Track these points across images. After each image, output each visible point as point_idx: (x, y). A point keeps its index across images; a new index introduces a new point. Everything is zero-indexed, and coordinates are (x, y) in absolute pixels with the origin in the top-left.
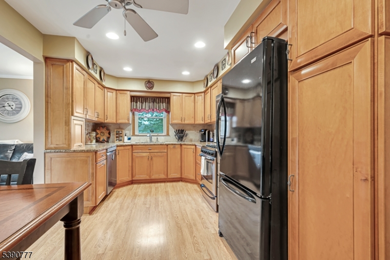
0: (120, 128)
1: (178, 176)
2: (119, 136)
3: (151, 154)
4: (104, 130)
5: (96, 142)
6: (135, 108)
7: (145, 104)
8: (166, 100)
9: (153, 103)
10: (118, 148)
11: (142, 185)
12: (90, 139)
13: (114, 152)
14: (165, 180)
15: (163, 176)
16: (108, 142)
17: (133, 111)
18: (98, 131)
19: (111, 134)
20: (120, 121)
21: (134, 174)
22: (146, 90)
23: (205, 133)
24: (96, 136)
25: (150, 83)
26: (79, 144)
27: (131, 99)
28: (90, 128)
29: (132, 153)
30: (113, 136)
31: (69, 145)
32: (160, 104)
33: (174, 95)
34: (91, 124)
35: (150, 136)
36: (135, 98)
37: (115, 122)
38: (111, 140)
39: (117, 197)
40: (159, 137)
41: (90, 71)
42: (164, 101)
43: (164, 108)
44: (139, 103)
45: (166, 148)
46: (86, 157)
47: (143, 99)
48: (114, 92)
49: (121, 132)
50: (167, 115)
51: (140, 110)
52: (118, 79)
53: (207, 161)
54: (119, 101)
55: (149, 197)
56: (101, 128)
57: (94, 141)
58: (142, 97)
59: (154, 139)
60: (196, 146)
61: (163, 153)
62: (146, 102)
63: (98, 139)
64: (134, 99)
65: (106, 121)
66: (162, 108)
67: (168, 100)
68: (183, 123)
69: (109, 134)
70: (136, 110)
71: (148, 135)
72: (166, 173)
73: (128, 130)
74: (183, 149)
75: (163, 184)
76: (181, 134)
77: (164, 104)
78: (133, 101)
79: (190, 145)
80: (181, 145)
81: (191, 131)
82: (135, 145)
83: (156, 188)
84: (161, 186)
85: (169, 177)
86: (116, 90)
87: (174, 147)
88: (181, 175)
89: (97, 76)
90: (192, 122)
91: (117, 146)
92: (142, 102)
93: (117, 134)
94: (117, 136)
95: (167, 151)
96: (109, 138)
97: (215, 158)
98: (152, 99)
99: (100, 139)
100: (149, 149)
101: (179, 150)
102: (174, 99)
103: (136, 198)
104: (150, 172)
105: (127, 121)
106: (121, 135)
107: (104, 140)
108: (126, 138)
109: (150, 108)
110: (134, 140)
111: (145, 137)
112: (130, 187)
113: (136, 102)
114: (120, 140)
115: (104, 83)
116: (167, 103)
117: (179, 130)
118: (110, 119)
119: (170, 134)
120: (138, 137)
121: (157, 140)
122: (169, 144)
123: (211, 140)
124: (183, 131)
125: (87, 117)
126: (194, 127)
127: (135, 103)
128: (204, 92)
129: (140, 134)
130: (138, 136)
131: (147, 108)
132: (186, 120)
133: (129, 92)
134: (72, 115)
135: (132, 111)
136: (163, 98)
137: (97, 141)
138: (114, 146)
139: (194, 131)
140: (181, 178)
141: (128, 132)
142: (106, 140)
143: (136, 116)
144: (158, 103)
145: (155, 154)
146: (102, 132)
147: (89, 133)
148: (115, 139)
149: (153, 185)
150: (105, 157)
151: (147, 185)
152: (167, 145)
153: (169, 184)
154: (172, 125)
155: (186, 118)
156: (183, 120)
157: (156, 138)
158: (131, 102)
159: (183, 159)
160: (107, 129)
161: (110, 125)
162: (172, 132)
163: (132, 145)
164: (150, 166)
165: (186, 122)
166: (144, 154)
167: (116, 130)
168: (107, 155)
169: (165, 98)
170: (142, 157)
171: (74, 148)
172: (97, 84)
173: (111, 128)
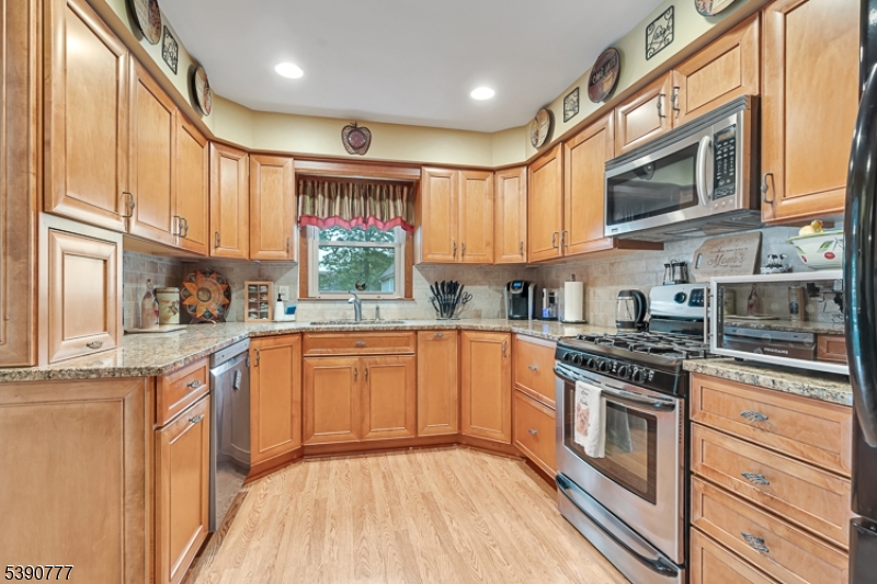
0: (261, 277)
1: (449, 429)
2: (259, 303)
3: (367, 359)
4: (209, 283)
5: (181, 323)
6: (308, 212)
7: (341, 203)
8: (405, 189)
9: (365, 199)
10: (257, 343)
11: (335, 464)
12: (157, 313)
13: (241, 359)
14: (407, 443)
15: (401, 432)
16: (221, 319)
17: (303, 222)
18: (187, 285)
19: (234, 296)
20: (260, 254)
21: (309, 427)
22: (343, 153)
23: (525, 294)
24: (181, 301)
25: (357, 132)
26: (90, 339)
27: (298, 185)
28: (163, 276)
29: (303, 357)
30: (239, 302)
31: (28, 347)
32: (385, 204)
33: (432, 175)
34: (166, 261)
35: (355, 301)
36: (310, 184)
37: (245, 255)
38: (232, 313)
39: (252, 531)
40: (381, 306)
41: (144, 43)
42: (398, 194)
43: (400, 214)
44: (320, 196)
45: (412, 342)
46: (106, 401)
47: (333, 186)
48: (244, 158)
49: (264, 289)
50: (407, 239)
51: (324, 221)
52: (256, 115)
53: (609, 404)
54: (260, 189)
55: (370, 531)
56: (200, 275)
57: (175, 318)
58: (331, 180)
59: (368, 310)
60: (513, 334)
61: (401, 358)
62: (342, 197)
63: (189, 311)
64: (306, 185)
65: (213, 253)
66: (392, 216)
67: (411, 190)
68: (460, 260)
69: (228, 294)
70: (312, 218)
71: (352, 299)
72: (411, 421)
73: (288, 283)
74: (466, 345)
75: (401, 458)
76: (448, 295)
77: (399, 202)
78: (304, 193)
79: (493, 331)
80: (459, 331)
81: (478, 287)
82: (313, 332)
83: (384, 477)
84: (397, 465)
85: (420, 435)
86: (250, 153)
87: (438, 339)
88: (460, 427)
89: (180, 83)
90: (486, 256)
91: (253, 337)
92: (330, 197)
93: (250, 296)
94: (253, 300)
95: (416, 350)
96: (226, 307)
97: (677, 402)
98: (360, 187)
99: (195, 311)
100: (358, 346)
101: (452, 346)
102: (433, 189)
103: (322, 537)
104: (362, 420)
105: (284, 254)
106: (265, 298)
107: (211, 315)
108: (280, 308)
109: (356, 215)
110: (308, 316)
111: (338, 305)
112: (295, 470)
113: (313, 196)
114: (262, 315)
115: (206, 120)
116: (408, 201)
117: (443, 284)
118: (230, 247)
119: (414, 296)
120: (319, 306)
121: (378, 315)
122: (422, 329)
123: (546, 315)
124: (456, 285)
125: (135, 229)
126: (486, 273)
127: (308, 198)
128: (528, 165)
129: (323, 297)
130: (319, 300)
131: (347, 215)
132: (468, 252)
133: (291, 160)
134: (44, 206)
135: (299, 222)
136: (395, 184)
137: (187, 318)
138: (242, 339)
139: (486, 287)
140: (459, 435)
141: (286, 288)
142: (216, 313)
143: (310, 240)
144: (381, 199)
145: (378, 359)
146: (202, 289)
147: (155, 292)
148: (247, 311)
149: (370, 461)
150: (203, 387)
151: (352, 463)
152: (416, 331)
153: (421, 457)
154: (424, 267)
155: (469, 247)
156: (460, 252)
157: (373, 306)
158: (298, 194)
159: (466, 375)
160: (218, 279)
161: (230, 265)
162: (422, 289)
163: (302, 333)
164: (361, 398)
165: (468, 259)
166: (343, 362)
167: (247, 283)
168: (211, 378)
169: (402, 184)
170: (337, 371)
171: (57, 356)
172: (180, 121)
173: (233, 277)
